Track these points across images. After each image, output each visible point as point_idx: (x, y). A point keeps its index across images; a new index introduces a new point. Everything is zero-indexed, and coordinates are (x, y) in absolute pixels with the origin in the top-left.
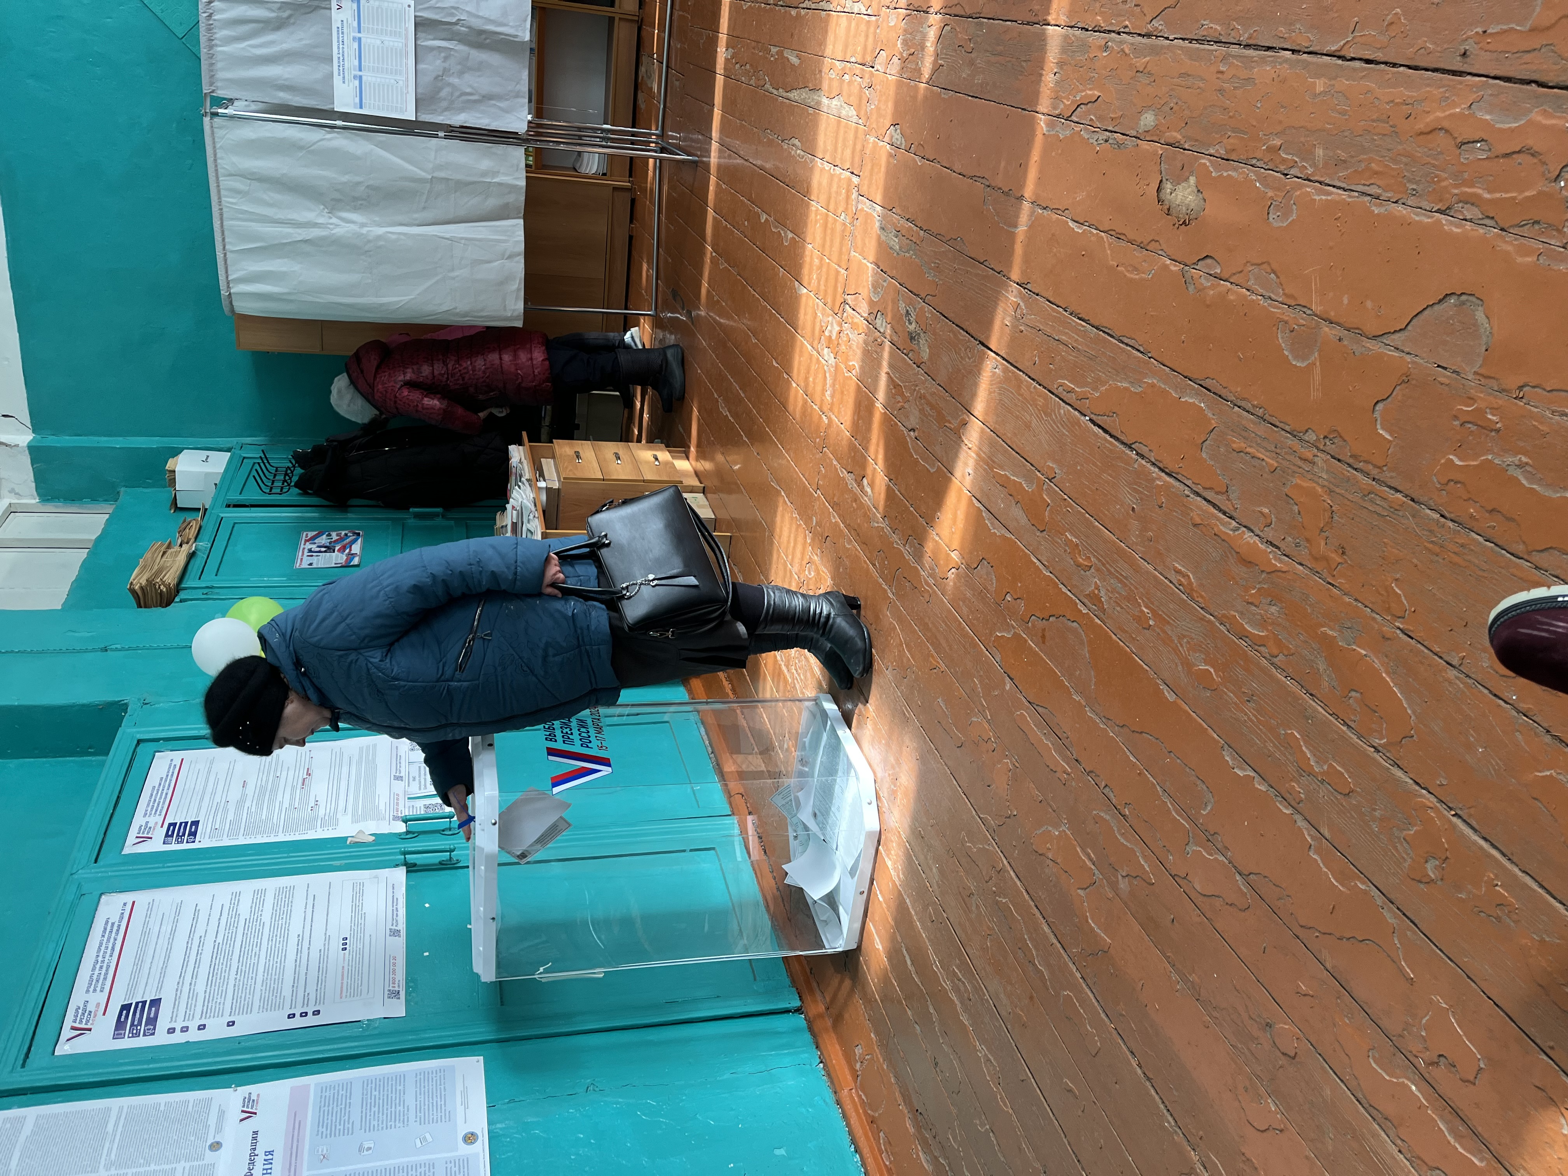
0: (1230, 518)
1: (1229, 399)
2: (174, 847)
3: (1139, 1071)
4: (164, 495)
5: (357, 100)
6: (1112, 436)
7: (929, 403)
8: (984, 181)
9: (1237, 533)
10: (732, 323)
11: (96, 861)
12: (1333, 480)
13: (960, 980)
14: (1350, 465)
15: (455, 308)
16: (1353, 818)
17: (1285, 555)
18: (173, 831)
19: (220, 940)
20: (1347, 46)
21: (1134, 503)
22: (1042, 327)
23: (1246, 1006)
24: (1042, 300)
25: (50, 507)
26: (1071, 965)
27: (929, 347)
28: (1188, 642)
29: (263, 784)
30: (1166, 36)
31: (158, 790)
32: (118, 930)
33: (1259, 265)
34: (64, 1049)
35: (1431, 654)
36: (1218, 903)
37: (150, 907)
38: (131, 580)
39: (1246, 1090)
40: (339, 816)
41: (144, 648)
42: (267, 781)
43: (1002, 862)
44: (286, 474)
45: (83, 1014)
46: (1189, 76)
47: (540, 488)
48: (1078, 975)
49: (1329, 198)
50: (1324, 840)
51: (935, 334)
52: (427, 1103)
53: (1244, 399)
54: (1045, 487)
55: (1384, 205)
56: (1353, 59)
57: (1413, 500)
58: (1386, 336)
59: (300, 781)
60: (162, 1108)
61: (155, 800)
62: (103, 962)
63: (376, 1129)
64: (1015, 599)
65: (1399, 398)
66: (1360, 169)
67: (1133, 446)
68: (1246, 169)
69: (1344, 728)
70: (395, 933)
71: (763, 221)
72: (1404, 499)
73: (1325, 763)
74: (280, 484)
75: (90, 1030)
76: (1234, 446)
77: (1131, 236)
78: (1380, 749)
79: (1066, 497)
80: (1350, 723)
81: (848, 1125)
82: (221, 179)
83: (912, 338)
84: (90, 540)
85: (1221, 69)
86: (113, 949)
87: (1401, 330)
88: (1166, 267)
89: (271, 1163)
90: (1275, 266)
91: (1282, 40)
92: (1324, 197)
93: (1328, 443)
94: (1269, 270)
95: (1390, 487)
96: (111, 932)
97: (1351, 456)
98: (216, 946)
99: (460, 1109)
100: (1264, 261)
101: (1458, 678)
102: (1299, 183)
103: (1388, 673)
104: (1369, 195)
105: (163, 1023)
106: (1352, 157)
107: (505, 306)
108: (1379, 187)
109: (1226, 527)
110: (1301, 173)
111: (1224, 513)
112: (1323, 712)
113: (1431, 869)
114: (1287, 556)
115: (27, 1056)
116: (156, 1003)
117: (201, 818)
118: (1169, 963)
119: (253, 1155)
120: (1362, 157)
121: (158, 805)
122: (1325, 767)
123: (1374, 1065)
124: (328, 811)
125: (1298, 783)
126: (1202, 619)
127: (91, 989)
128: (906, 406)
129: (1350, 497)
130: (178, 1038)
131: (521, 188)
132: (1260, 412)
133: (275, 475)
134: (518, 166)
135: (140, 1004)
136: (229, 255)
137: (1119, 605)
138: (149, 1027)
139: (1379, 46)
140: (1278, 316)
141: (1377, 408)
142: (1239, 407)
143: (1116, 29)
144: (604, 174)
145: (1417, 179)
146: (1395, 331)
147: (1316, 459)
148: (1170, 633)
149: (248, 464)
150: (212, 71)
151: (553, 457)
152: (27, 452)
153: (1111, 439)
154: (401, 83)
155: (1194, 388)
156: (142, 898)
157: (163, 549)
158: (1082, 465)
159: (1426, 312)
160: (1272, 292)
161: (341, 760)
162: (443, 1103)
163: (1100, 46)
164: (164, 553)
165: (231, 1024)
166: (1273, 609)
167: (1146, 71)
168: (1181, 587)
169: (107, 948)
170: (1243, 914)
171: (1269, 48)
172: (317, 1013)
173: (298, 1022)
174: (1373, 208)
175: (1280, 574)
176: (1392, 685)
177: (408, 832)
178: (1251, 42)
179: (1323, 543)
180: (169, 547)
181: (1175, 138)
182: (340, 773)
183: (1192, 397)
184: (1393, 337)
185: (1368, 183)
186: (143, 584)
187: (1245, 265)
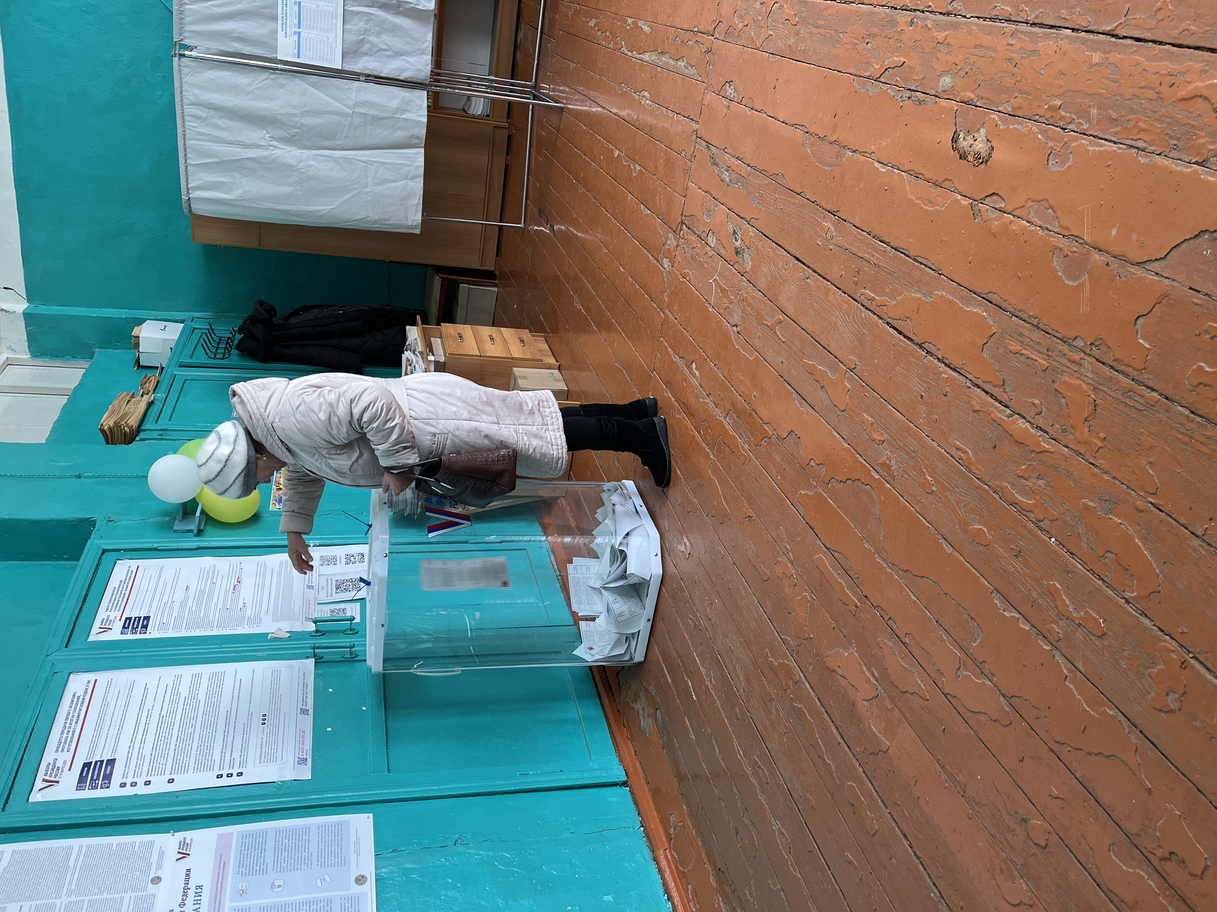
0: (1006, 406)
1: (1008, 309)
2: (129, 636)
3: (910, 851)
4: (130, 355)
5: (296, 51)
6: (905, 336)
7: (750, 305)
8: (803, 128)
9: (1011, 419)
10: (588, 237)
11: (66, 647)
12: (1097, 379)
13: (760, 767)
14: (1112, 367)
15: (368, 217)
16: (1106, 656)
17: (1052, 439)
18: (130, 624)
19: (164, 713)
20: (1120, 27)
21: (923, 391)
22: (848, 247)
23: (1005, 804)
24: (849, 225)
25: (38, 361)
26: (855, 761)
27: (752, 260)
28: (965, 506)
29: (202, 588)
30: (963, 14)
31: (118, 590)
32: (83, 702)
33: (1038, 201)
34: (36, 797)
35: (1177, 524)
36: (983, 718)
37: (109, 685)
38: (102, 421)
39: (1002, 871)
40: (262, 616)
41: (110, 476)
42: (205, 586)
43: (799, 675)
44: (227, 343)
45: (53, 769)
46: (982, 47)
47: (430, 361)
48: (861, 770)
49: (1101, 149)
50: (1078, 673)
51: (757, 249)
52: (327, 850)
53: (1021, 311)
54: (847, 375)
55: (1149, 157)
56: (1125, 37)
57: (1167, 398)
58: (1148, 263)
59: (232, 587)
60: (114, 848)
61: (115, 598)
62: (70, 727)
63: (286, 870)
64: (818, 465)
65: (1158, 314)
66: (1129, 127)
67: (923, 345)
68: (1030, 124)
69: (1100, 582)
70: (305, 712)
71: (616, 156)
72: (1159, 397)
73: (1082, 610)
74: (223, 351)
75: (58, 782)
76: (1011, 348)
77: (928, 175)
78: (1131, 601)
79: (864, 384)
80: (1105, 579)
81: (663, 878)
82: (185, 107)
83: (737, 253)
84: (71, 389)
85: (1011, 42)
86: (78, 717)
87: (1161, 258)
88: (958, 201)
89: (201, 896)
90: (1053, 203)
91: (1064, 20)
92: (1097, 149)
93: (1094, 349)
94: (1047, 206)
95: (1148, 387)
96: (77, 704)
97: (1113, 360)
98: (161, 719)
99: (353, 856)
100: (1043, 198)
101: (1201, 546)
102: (1076, 137)
103: (1141, 539)
104: (1136, 148)
105: (116, 779)
106: (1123, 117)
107: (407, 217)
108: (1145, 141)
109: (1002, 414)
110: (1078, 128)
111: (1000, 403)
112: (1082, 568)
113: (1171, 701)
114: (1055, 440)
115: (6, 802)
116: (111, 762)
117: (152, 615)
118: (939, 764)
119: (186, 889)
120: (1131, 117)
121: (118, 602)
122: (1082, 613)
123: (1114, 857)
124: (253, 611)
125: (1058, 625)
126: (979, 487)
127: (60, 750)
128: (731, 306)
129: (1112, 394)
130: (129, 791)
131: (423, 124)
132: (1035, 322)
133: (219, 344)
134: (421, 106)
135: (99, 763)
136: (189, 167)
137: (907, 473)
138: (106, 781)
139: (1148, 28)
140: (1054, 243)
141: (1138, 322)
142: (1017, 317)
143: (921, 8)
144: (488, 116)
145: (1179, 136)
146: (1156, 259)
147: (1083, 361)
148: (950, 497)
149: (197, 333)
150: (181, 24)
151: (441, 337)
152: (22, 317)
153: (904, 339)
154: (331, 39)
155: (978, 301)
156: (103, 677)
157: (128, 398)
158: (878, 359)
159: (1184, 245)
160: (1050, 224)
161: (265, 570)
162: (339, 850)
163: (906, 22)
164: (129, 401)
165: (171, 781)
166: (1041, 482)
167: (945, 43)
168: (960, 461)
169: (73, 716)
170: (1005, 729)
171: (1052, 27)
172: (240, 774)
173: (225, 781)
174: (1140, 158)
175: (1049, 454)
176: (1143, 549)
177: (317, 631)
178: (1036, 21)
179: (1087, 430)
180: (133, 396)
181: (969, 97)
182: (264, 581)
183: (976, 308)
184: (1154, 264)
185: (1135, 138)
186: (111, 425)
187: (1026, 201)
